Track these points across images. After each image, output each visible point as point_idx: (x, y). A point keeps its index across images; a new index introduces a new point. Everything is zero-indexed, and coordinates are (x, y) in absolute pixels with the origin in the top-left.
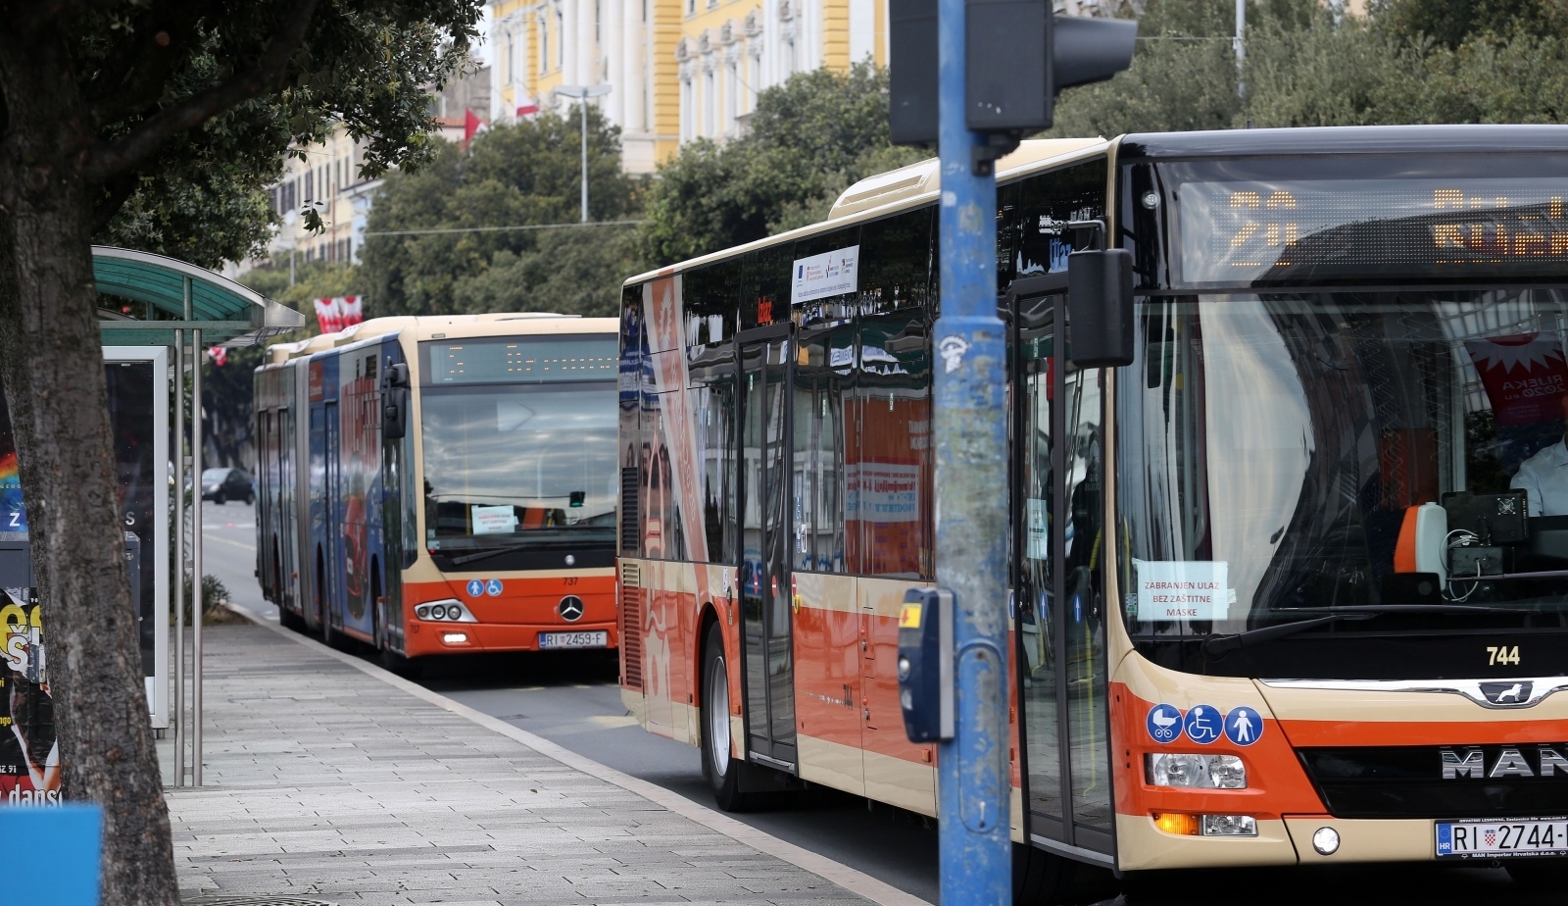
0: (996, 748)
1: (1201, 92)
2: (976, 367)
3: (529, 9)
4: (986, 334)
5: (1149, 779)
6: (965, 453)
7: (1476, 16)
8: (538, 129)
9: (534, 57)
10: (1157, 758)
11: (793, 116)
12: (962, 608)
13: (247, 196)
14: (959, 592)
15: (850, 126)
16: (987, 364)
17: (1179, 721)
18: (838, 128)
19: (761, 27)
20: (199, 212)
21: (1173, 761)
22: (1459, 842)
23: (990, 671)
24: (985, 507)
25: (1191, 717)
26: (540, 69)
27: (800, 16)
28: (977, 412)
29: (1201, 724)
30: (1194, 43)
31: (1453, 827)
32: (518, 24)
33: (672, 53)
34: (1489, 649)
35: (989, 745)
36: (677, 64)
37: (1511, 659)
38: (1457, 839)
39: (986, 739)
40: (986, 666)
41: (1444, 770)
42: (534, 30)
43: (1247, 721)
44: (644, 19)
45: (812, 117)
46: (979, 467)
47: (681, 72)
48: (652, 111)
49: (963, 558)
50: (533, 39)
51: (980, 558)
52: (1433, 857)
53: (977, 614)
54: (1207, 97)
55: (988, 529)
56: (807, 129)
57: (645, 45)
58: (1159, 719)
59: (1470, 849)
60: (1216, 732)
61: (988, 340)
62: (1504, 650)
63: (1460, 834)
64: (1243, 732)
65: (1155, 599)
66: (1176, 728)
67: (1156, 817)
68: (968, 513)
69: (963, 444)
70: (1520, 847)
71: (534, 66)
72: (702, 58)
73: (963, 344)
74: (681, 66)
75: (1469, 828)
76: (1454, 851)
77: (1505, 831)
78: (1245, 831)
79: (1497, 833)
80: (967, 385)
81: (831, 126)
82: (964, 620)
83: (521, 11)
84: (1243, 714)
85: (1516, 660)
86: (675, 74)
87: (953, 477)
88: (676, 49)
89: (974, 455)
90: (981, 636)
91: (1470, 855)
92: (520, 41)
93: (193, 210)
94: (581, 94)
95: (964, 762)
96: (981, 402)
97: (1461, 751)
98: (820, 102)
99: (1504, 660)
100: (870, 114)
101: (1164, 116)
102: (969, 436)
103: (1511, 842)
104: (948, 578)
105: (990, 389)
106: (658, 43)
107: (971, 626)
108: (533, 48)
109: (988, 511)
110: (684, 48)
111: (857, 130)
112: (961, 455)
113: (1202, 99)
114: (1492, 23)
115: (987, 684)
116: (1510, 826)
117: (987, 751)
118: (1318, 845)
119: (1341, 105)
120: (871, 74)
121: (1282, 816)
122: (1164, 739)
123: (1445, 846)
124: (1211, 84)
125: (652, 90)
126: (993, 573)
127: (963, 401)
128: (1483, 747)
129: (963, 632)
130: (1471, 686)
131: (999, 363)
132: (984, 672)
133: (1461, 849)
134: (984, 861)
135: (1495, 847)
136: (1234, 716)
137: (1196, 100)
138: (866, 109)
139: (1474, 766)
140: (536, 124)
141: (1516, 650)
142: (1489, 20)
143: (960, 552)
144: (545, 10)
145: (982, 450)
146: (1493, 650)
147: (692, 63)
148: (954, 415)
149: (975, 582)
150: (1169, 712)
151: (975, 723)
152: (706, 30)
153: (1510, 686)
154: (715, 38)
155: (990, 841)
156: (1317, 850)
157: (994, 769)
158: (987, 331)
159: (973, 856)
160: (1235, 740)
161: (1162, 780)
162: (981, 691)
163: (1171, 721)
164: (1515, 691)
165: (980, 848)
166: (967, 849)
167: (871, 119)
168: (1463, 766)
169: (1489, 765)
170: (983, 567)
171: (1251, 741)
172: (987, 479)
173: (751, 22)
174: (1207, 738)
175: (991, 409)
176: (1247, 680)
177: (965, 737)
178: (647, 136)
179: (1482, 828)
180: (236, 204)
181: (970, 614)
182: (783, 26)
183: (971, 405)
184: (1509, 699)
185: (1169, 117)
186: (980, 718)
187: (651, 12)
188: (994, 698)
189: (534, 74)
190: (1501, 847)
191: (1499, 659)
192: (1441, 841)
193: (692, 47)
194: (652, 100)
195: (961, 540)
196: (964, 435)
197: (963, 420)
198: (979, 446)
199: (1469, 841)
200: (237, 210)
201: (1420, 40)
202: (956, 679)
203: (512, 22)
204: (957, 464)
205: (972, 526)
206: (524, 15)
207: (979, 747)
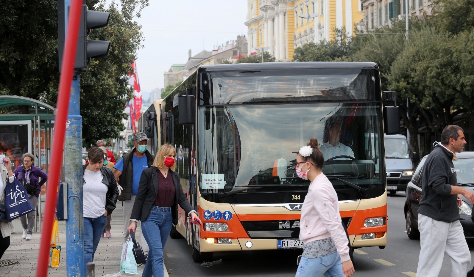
0: (78, 221)
1: (393, 48)
2: (72, 127)
3: (257, 27)
4: (75, 119)
5: (205, 229)
6: (70, 149)
7: (464, 27)
8: (253, 59)
9: (258, 39)
10: (207, 224)
11: (304, 55)
12: (70, 187)
13: (108, 80)
14: (69, 183)
15: (318, 57)
16: (75, 127)
17: (211, 214)
18: (315, 58)
19: (314, 31)
20: (94, 84)
21: (212, 225)
22: (284, 245)
23: (77, 203)
24: (75, 162)
25: (214, 213)
26: (260, 42)
27: (323, 27)
28: (73, 138)
29: (216, 215)
30: (392, 35)
31: (282, 241)
32: (254, 31)
33: (292, 38)
34: (292, 196)
35: (76, 221)
36: (293, 41)
37: (298, 198)
38: (283, 244)
39: (76, 219)
40: (76, 202)
41: (280, 226)
42: (258, 32)
43: (228, 214)
44: (285, 29)
45: (309, 55)
46: (73, 152)
47: (294, 43)
48: (287, 53)
49: (70, 175)
50: (258, 34)
51: (74, 175)
52: (277, 248)
53: (73, 189)
54: (395, 49)
55: (76, 167)
56: (307, 58)
57: (285, 36)
58: (207, 214)
59: (286, 246)
60: (221, 217)
61: (76, 120)
62: (296, 196)
63: (284, 242)
64: (227, 217)
65: (207, 184)
66: (210, 216)
67: (206, 239)
68: (71, 164)
69: (70, 146)
70: (299, 246)
71: (258, 42)
72: (300, 39)
73: (69, 122)
74: (295, 41)
75: (286, 241)
76: (282, 247)
77: (295, 242)
78: (229, 243)
79: (293, 242)
80: (70, 132)
81: (314, 57)
82: (70, 190)
83: (255, 27)
84: (227, 213)
85: (299, 198)
86: (293, 43)
87: (67, 155)
88: (293, 37)
89: (72, 149)
90: (74, 194)
91: (286, 248)
92: (255, 35)
93: (93, 84)
94: (261, 49)
95: (70, 225)
96: (74, 136)
97: (284, 221)
98: (310, 51)
99: (296, 198)
100: (324, 54)
101: (384, 54)
102: (71, 144)
103: (297, 244)
104: (67, 180)
105: (76, 133)
106: (288, 35)
107: (72, 191)
108: (258, 37)
109: (76, 163)
110: (295, 36)
111: (320, 58)
112: (69, 149)
113: (394, 50)
114: (468, 29)
115: (76, 206)
116: (297, 240)
117: (76, 222)
118: (247, 246)
119: (426, 51)
120: (325, 43)
121: (237, 238)
122: (207, 219)
123: (280, 246)
124: (396, 45)
125: (287, 48)
126: (77, 178)
127: (70, 136)
128: (290, 221)
129: (70, 193)
130: (287, 205)
131: (79, 126)
132: (75, 203)
133: (284, 246)
134: (75, 250)
135: (293, 246)
136: (225, 213)
137: (392, 50)
138: (322, 53)
139: (287, 225)
140: (253, 57)
141: (299, 196)
142: (466, 28)
143: (69, 173)
144: (261, 27)
145: (74, 148)
146: (293, 196)
147: (297, 41)
148: (67, 139)
149: (73, 181)
150: (209, 212)
151: (73, 215)
152: (300, 32)
153: (297, 205)
154: (303, 34)
155: (77, 244)
156: (247, 247)
157: (78, 227)
158: (75, 118)
159: (72, 248)
160: (225, 219)
161: (208, 229)
162: (74, 207)
163: (209, 215)
164: (298, 206)
165: (74, 246)
166: (71, 247)
167: (324, 55)
168: (284, 225)
169: (291, 225)
170: (75, 177)
171: (229, 219)
172: (76, 155)
173: (311, 29)
174: (218, 219)
175: (77, 137)
176: (229, 204)
177: (70, 219)
178: (286, 60)
179: (289, 241)
180: (104, 82)
181: (71, 188)
182: (319, 30)
183: (71, 137)
184: (296, 208)
185: (386, 54)
186: (74, 214)
187: (287, 27)
188: (78, 209)
189: (258, 44)
190: (294, 246)
191: (295, 198)
192: (279, 244)
193: (297, 36)
194: (287, 50)
195: (69, 170)
196: (70, 144)
197: (70, 140)
198: (74, 147)
199: (286, 244)
200: (104, 84)
201: (447, 33)
202: (68, 205)
203: (253, 30)
204: (68, 152)
205: (72, 167)
206: (256, 28)
207: (74, 221)
